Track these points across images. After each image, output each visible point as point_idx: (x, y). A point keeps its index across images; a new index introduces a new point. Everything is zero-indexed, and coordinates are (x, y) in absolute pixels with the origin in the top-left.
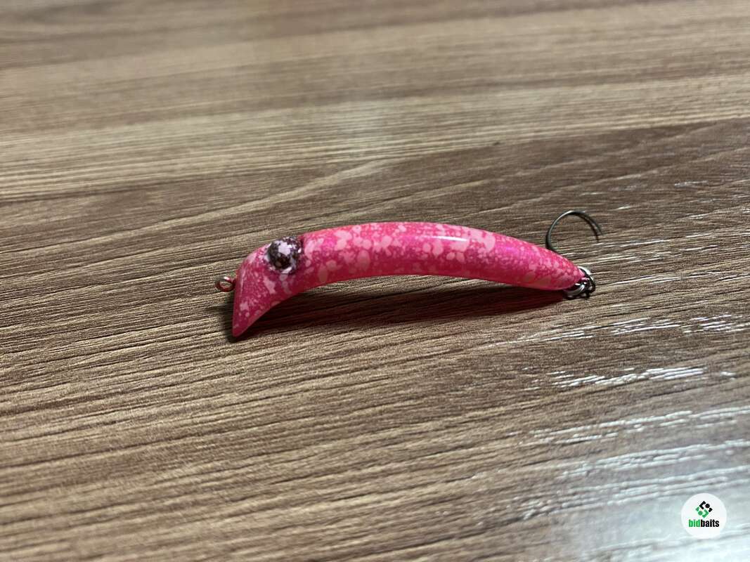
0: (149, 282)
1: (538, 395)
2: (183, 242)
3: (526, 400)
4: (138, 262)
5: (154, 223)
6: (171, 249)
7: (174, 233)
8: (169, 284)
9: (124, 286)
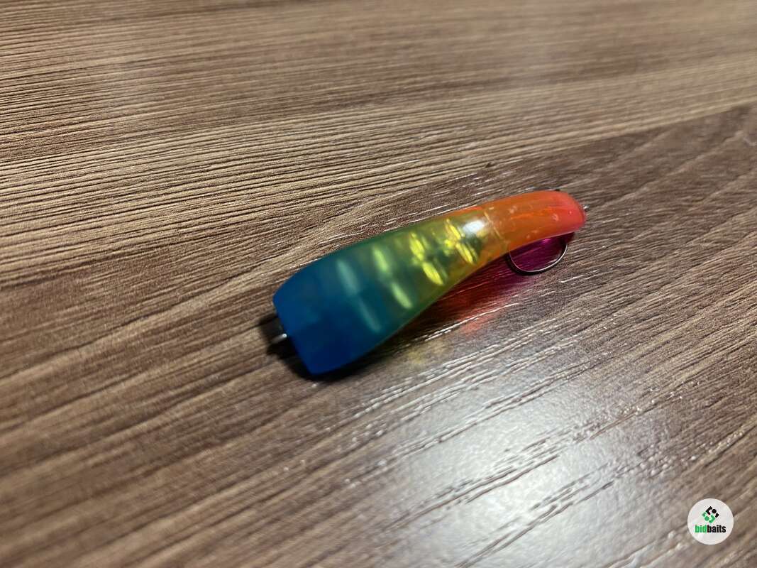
0: (149, 432)
2: (170, 356)
4: (116, 400)
5: (110, 331)
6: (156, 372)
7: (149, 344)
8: (181, 429)
9: (112, 446)
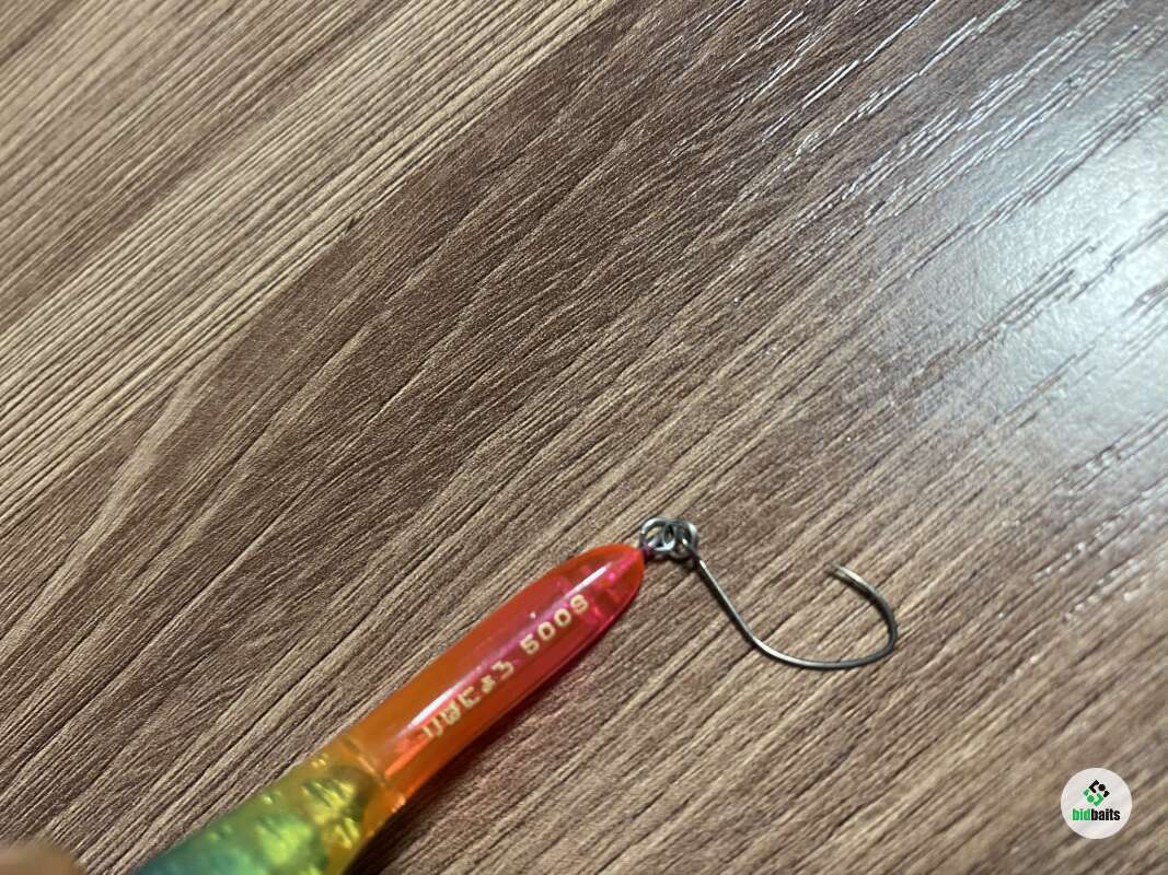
1: (575, 745)
3: (563, 763)
